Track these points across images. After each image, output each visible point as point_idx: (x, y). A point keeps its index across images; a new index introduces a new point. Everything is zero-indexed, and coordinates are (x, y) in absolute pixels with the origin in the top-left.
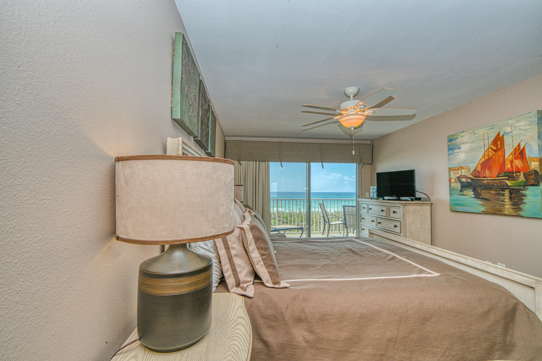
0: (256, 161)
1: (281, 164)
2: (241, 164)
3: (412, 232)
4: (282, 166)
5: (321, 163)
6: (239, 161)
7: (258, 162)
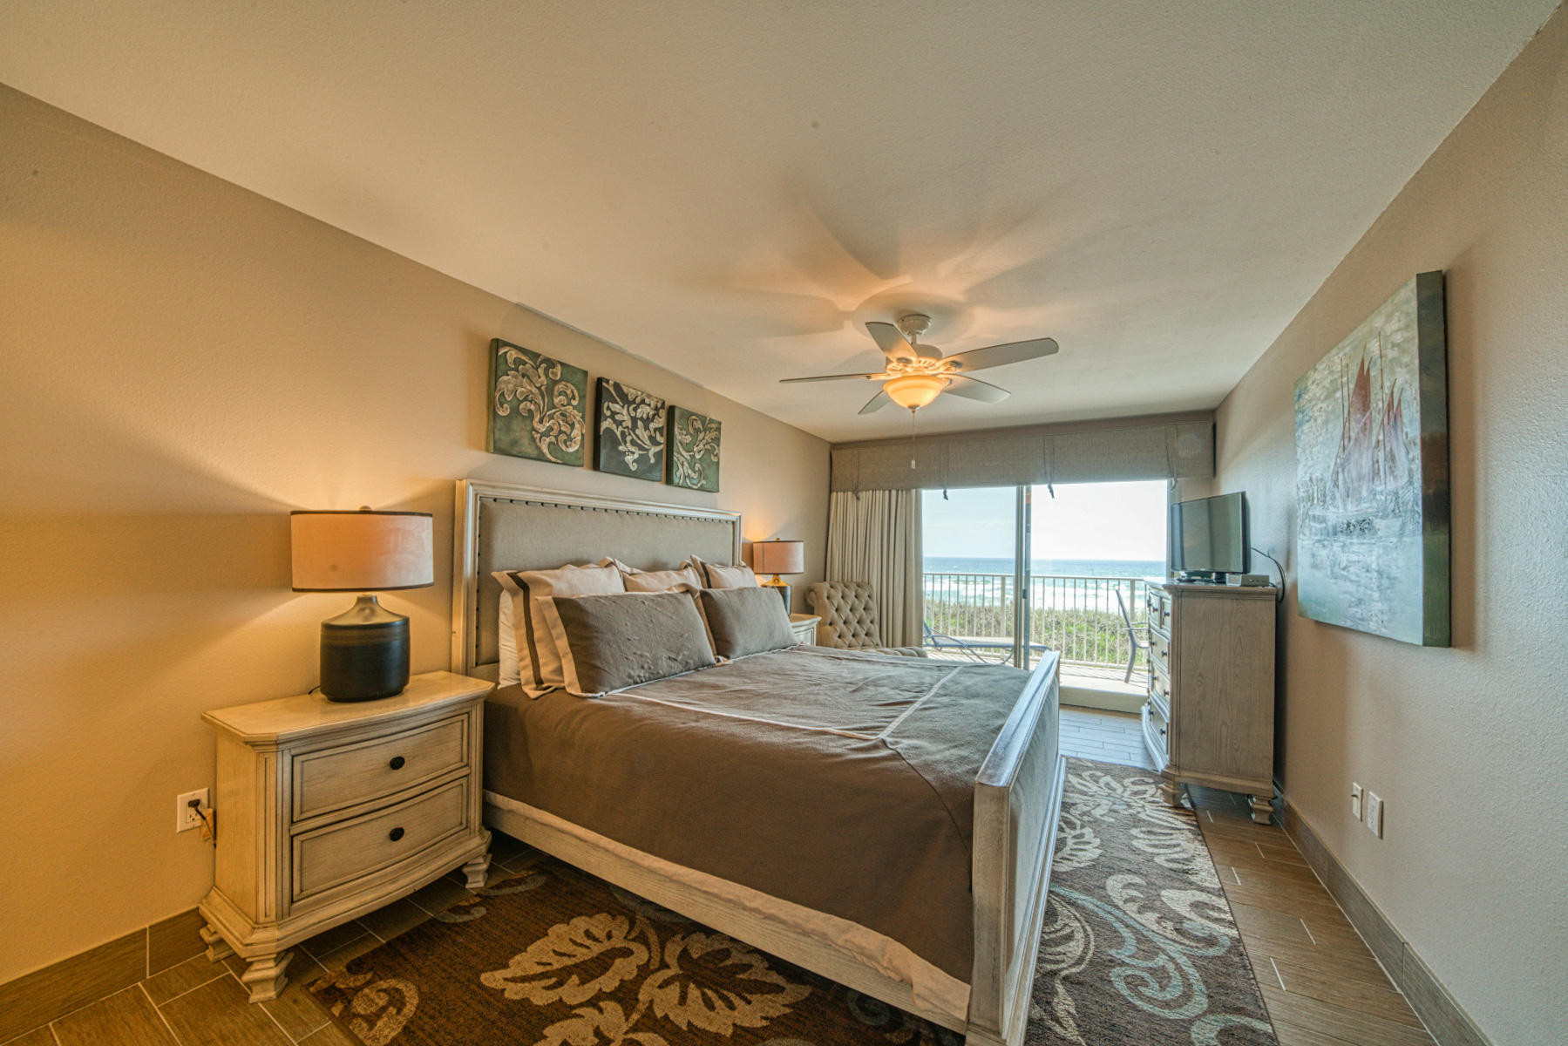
0: (884, 490)
1: (945, 493)
2: (858, 499)
3: (1200, 675)
4: (946, 497)
5: (1046, 486)
6: (856, 491)
7: (894, 492)
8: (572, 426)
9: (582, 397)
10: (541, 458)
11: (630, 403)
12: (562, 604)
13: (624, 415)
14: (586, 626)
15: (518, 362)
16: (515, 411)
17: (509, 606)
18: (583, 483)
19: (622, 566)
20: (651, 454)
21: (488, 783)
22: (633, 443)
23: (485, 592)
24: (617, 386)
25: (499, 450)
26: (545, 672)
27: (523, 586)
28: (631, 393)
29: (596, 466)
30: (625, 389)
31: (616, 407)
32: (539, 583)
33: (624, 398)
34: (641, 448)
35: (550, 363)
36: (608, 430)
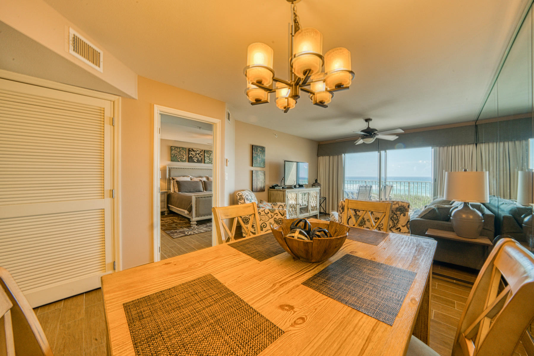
8: (184, 156)
9: (185, 152)
10: (179, 161)
11: (195, 151)
12: (177, 181)
13: (194, 153)
14: (179, 184)
15: (174, 149)
16: (174, 156)
17: (172, 181)
18: (187, 165)
19: (190, 176)
20: (200, 159)
21: (168, 203)
22: (196, 157)
23: (169, 180)
24: (192, 149)
25: (172, 161)
26: (175, 190)
27: (173, 179)
28: (195, 150)
29: (189, 162)
30: (194, 149)
31: (192, 152)
32: (175, 179)
33: (194, 151)
34: (197, 158)
35: (180, 148)
36: (191, 156)
